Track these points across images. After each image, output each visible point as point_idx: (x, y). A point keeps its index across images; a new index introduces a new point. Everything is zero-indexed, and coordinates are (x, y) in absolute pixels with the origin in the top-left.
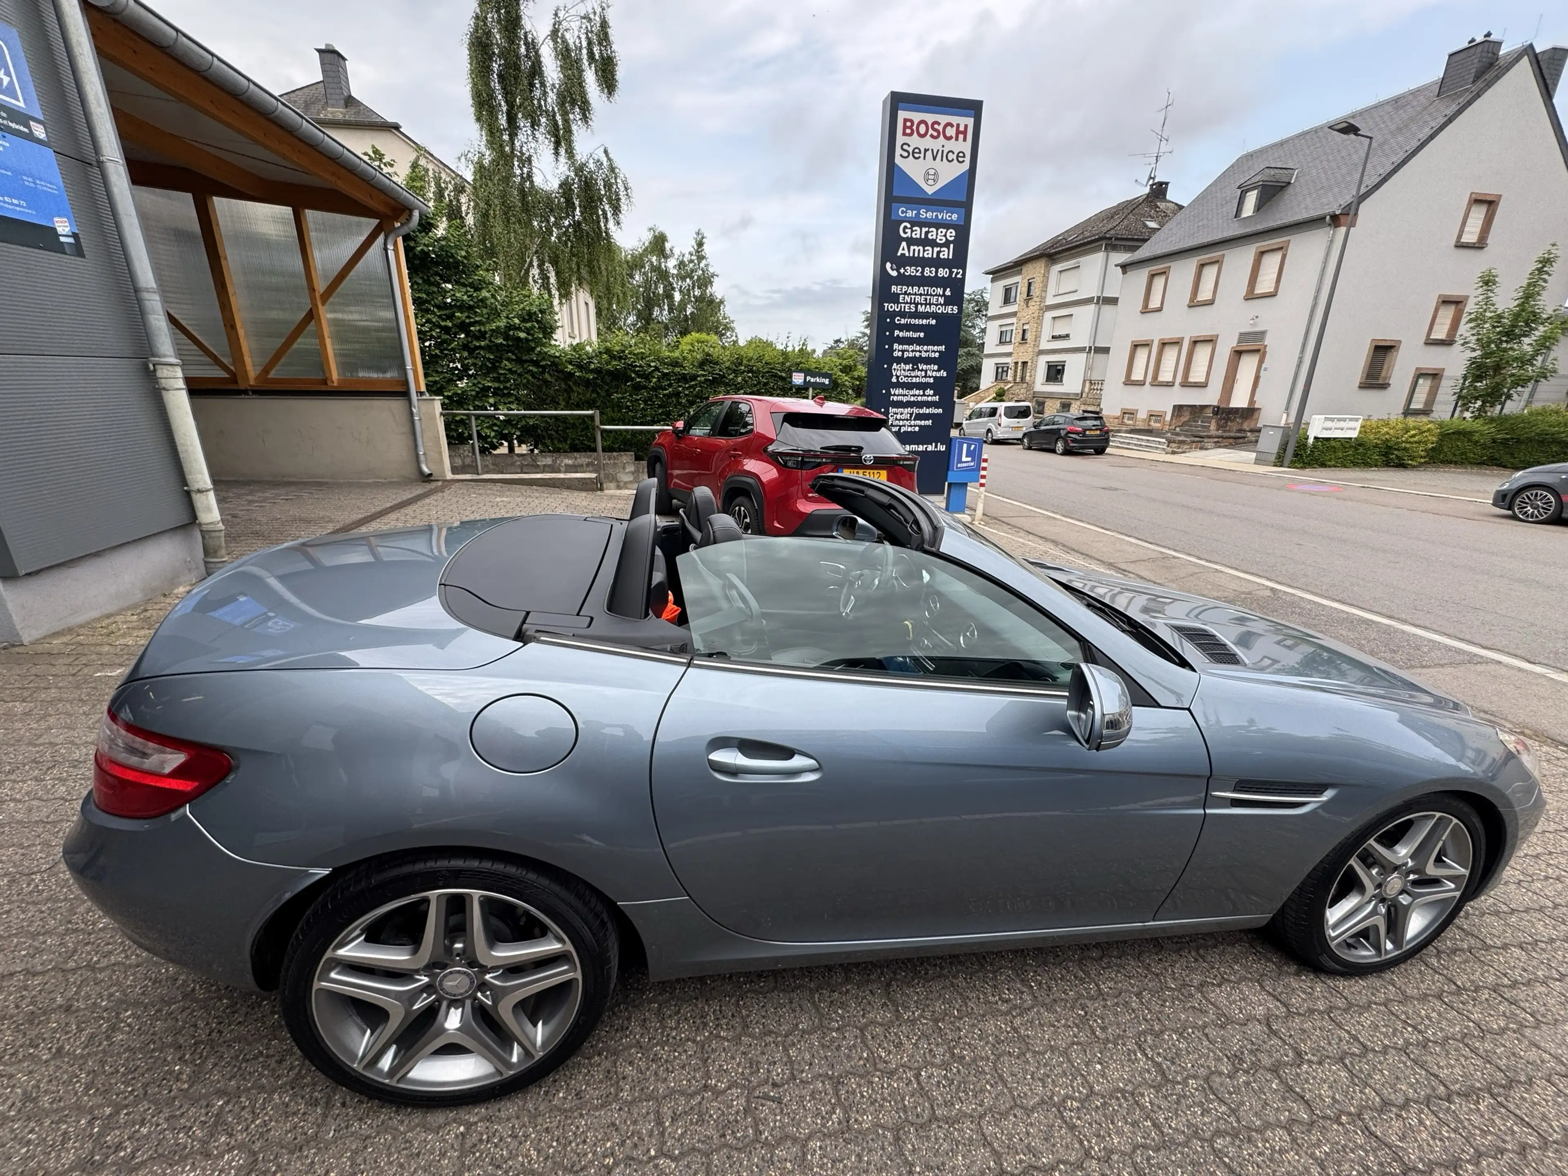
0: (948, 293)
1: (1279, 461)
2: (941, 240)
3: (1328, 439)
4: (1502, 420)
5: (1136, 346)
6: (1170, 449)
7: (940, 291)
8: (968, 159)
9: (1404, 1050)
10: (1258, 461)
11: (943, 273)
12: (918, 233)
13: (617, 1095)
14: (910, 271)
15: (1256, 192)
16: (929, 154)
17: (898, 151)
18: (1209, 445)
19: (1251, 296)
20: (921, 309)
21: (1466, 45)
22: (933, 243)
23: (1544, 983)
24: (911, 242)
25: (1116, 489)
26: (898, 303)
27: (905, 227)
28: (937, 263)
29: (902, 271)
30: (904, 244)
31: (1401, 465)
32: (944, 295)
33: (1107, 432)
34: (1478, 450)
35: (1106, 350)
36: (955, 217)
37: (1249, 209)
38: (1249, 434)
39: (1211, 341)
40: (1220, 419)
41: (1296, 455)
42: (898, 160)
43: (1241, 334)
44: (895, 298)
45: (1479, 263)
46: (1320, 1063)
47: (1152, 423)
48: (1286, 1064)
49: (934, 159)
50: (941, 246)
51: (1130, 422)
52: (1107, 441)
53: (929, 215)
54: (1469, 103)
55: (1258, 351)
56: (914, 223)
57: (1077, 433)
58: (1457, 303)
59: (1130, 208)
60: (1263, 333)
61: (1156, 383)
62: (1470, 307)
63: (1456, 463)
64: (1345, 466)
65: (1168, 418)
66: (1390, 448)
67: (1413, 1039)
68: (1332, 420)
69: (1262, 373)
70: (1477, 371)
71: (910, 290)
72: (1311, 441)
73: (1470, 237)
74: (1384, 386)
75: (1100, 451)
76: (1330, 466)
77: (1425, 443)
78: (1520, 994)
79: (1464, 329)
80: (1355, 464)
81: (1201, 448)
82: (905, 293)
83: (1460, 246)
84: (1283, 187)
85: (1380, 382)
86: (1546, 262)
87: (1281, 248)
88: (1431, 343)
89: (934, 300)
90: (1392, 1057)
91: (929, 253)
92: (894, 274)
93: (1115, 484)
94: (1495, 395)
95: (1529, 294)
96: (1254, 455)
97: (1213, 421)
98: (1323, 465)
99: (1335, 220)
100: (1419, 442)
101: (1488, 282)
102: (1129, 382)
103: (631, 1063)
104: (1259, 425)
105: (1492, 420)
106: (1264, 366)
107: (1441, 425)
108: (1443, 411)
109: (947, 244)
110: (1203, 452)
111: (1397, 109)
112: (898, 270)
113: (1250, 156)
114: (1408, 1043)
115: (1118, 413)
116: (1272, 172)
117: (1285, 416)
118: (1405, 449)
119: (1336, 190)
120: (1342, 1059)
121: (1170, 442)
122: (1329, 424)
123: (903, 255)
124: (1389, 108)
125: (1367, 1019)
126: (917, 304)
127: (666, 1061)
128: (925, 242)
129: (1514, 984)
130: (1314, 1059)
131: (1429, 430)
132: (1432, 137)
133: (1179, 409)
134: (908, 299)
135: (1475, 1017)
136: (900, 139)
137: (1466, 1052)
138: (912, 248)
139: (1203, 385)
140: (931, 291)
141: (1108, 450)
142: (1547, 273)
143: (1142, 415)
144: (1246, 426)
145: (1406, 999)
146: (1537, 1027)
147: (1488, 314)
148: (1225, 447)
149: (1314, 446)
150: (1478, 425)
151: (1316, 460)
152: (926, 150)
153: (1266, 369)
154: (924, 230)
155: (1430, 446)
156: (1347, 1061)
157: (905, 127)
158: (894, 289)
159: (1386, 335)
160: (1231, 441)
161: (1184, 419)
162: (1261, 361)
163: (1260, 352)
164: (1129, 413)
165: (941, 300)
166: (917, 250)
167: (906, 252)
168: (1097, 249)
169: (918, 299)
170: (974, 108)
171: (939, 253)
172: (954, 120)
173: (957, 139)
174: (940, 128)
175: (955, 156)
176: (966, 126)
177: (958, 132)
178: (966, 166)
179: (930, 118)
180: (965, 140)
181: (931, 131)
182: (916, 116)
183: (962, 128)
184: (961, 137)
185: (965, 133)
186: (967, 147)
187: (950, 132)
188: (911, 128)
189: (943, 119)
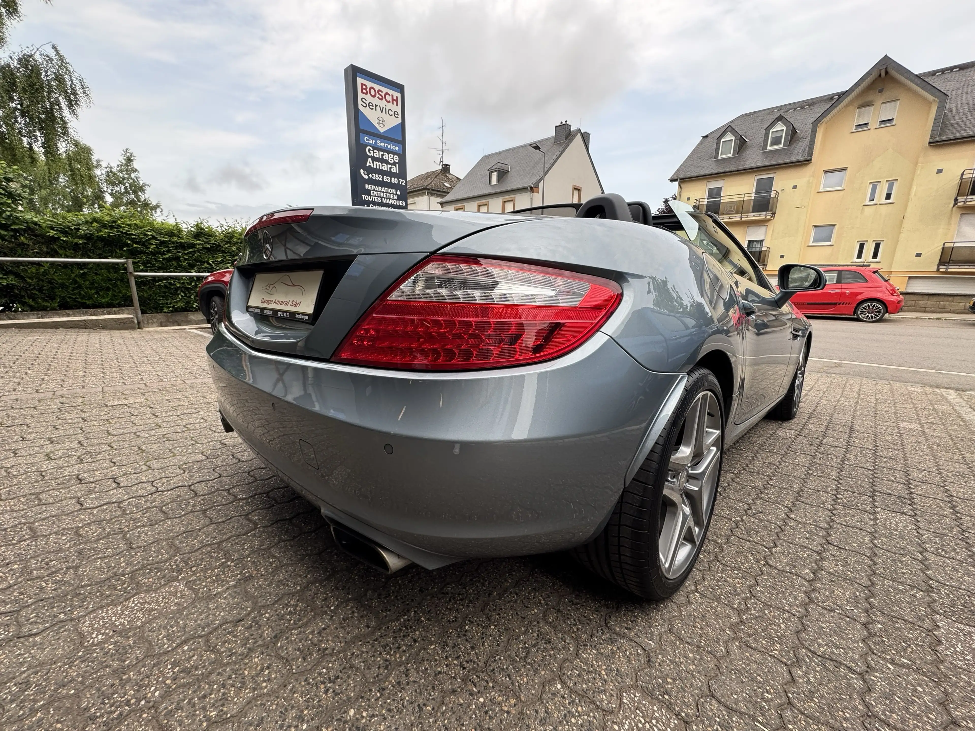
0: (398, 193)
2: (391, 161)
7: (394, 191)
8: (400, 116)
11: (394, 181)
12: (377, 154)
14: (376, 177)
15: (496, 173)
16: (378, 108)
17: (360, 102)
20: (384, 201)
21: (560, 124)
22: (387, 162)
24: (374, 159)
26: (371, 196)
27: (369, 150)
28: (390, 174)
29: (370, 176)
30: (370, 160)
32: (396, 194)
36: (397, 148)
37: (494, 181)
42: (360, 107)
44: (368, 193)
49: (382, 112)
50: (392, 164)
53: (382, 144)
54: (566, 148)
56: (375, 148)
71: (376, 189)
82: (374, 190)
84: (506, 173)
89: (391, 196)
91: (385, 167)
92: (366, 177)
99: (531, 189)
109: (394, 164)
112: (368, 175)
116: (501, 165)
123: (370, 166)
126: (382, 198)
128: (382, 161)
132: (557, 159)
134: (376, 194)
136: (360, 95)
138: (375, 163)
140: (389, 190)
152: (376, 106)
154: (381, 153)
157: (362, 89)
158: (367, 186)
165: (395, 197)
166: (377, 165)
167: (371, 164)
168: (424, 194)
169: (382, 194)
170: (400, 88)
171: (391, 168)
172: (391, 92)
173: (393, 103)
174: (383, 94)
175: (393, 113)
176: (397, 97)
177: (393, 100)
178: (399, 120)
179: (377, 87)
180: (397, 105)
181: (378, 95)
182: (369, 84)
183: (395, 98)
184: (395, 102)
185: (397, 101)
186: (399, 109)
187: (389, 98)
188: (366, 89)
189: (385, 90)
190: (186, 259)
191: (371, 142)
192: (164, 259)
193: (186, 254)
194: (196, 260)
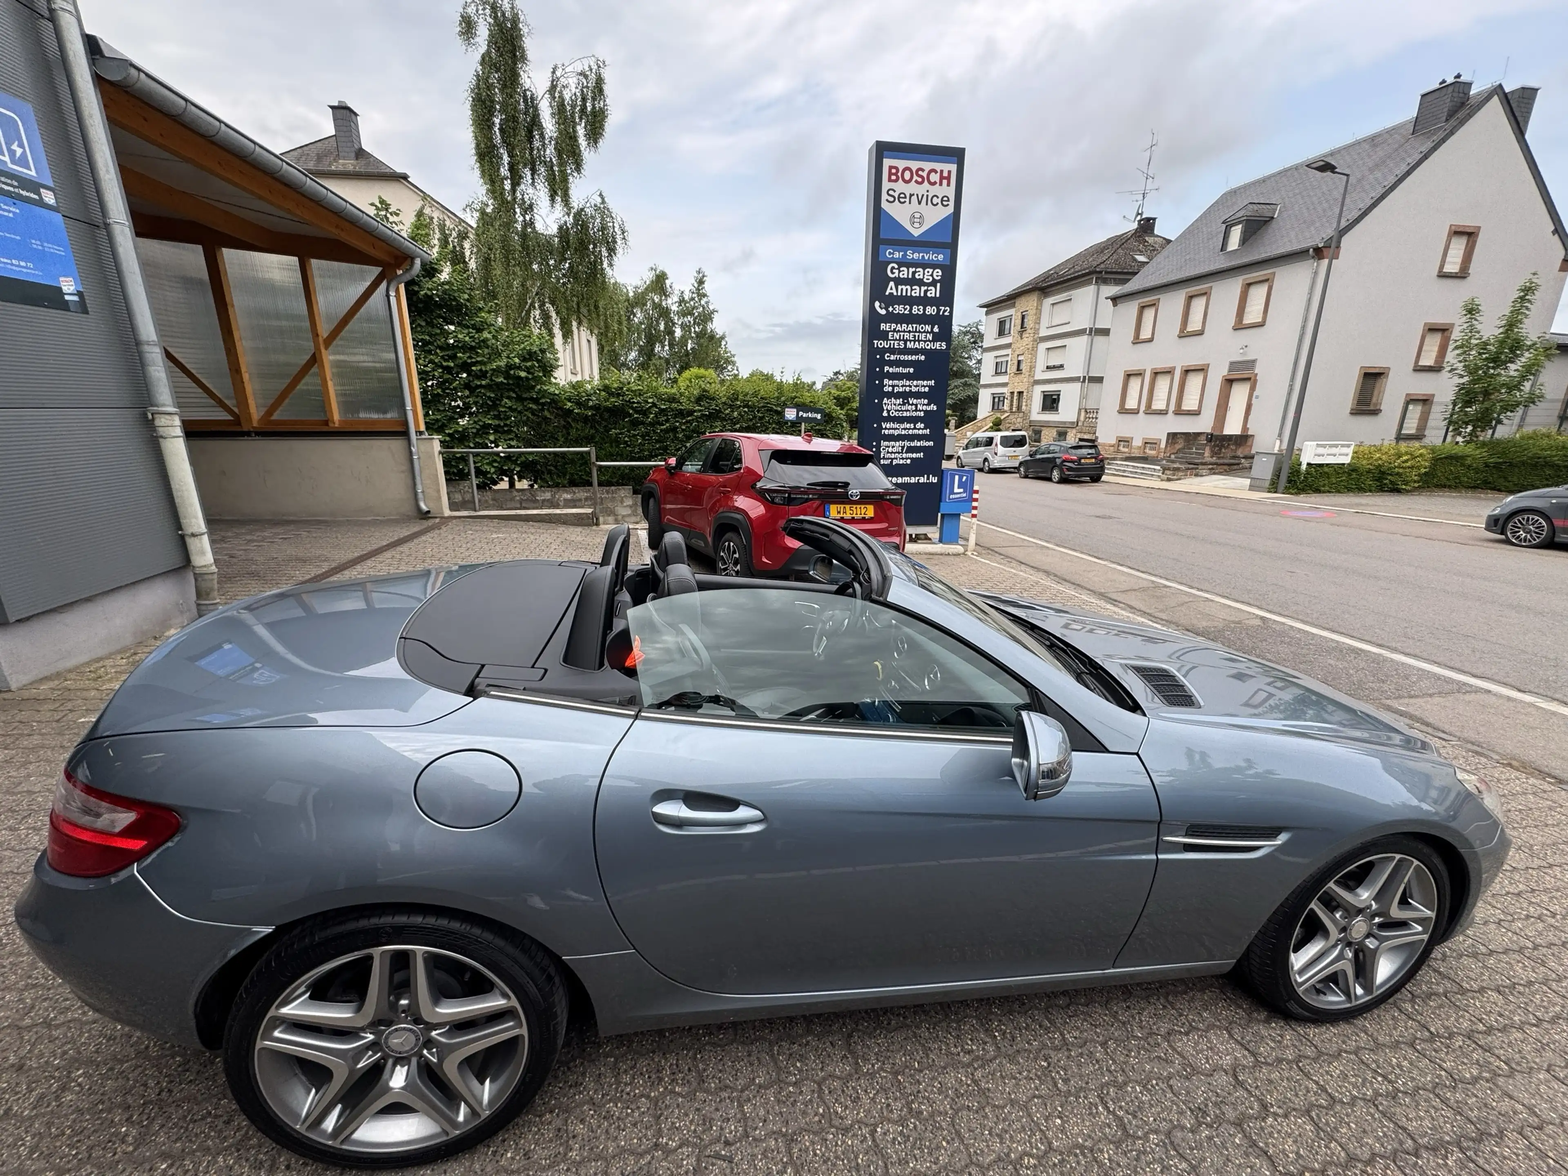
0: (936, 329)
1: (1274, 487)
2: (928, 279)
3: (1321, 465)
4: (1493, 445)
5: (1129, 376)
6: (1165, 477)
7: (928, 328)
8: (952, 203)
9: (1372, 1102)
10: (1252, 488)
11: (931, 310)
12: (905, 273)
13: (566, 1154)
14: (899, 309)
15: (1240, 226)
16: (914, 198)
17: (884, 196)
18: (1204, 472)
19: (1239, 326)
20: (910, 345)
21: (1438, 86)
22: (920, 283)
23: (1520, 1029)
24: (899, 281)
25: (1110, 518)
26: (888, 340)
27: (893, 268)
28: (924, 301)
29: (891, 309)
30: (892, 284)
31: (1395, 490)
32: (932, 332)
33: (1102, 460)
34: (1472, 474)
35: (1100, 380)
36: (941, 257)
37: (1234, 242)
38: (1243, 461)
39: (1202, 370)
40: (1215, 446)
41: (1289, 481)
42: (884, 205)
43: (1232, 363)
44: (884, 336)
45: (1462, 292)
46: (1286, 1116)
47: (1147, 451)
48: (1251, 1117)
49: (920, 203)
50: (928, 285)
51: (1126, 450)
52: (1102, 469)
53: (916, 256)
54: (1443, 141)
55: (1249, 379)
56: (901, 264)
57: (1072, 461)
58: (1443, 330)
59: (1118, 243)
60: (1254, 362)
61: (1150, 411)
62: (1456, 334)
63: (1450, 487)
64: (1339, 492)
65: (1163, 445)
66: (1383, 473)
67: (1384, 1088)
68: (1324, 446)
69: (1254, 401)
70: (1466, 396)
71: (899, 327)
72: (1304, 467)
73: (1452, 266)
74: (1375, 412)
75: (1096, 479)
76: (1324, 492)
77: (1418, 468)
78: (1495, 1040)
79: (1451, 356)
80: (1349, 490)
81: (1197, 475)
82: (894, 331)
83: (1443, 276)
84: (1266, 222)
85: (1372, 408)
86: (1528, 290)
87: (1267, 280)
88: (1419, 369)
89: (922, 337)
90: (1361, 1109)
91: (917, 292)
92: (883, 312)
93: (1107, 512)
94: (1485, 420)
95: (1512, 324)
96: (1248, 482)
97: (1208, 449)
98: (1318, 491)
99: (1318, 253)
100: (1412, 467)
101: (1472, 310)
102: (1123, 411)
103: (582, 1121)
104: (1253, 452)
105: (1484, 444)
106: (1255, 394)
107: (1433, 450)
108: (1435, 435)
109: (934, 283)
110: (1199, 479)
111: (1375, 146)
112: (886, 309)
113: (1234, 192)
114: (1377, 1094)
115: (1113, 441)
116: (1255, 207)
117: (1278, 442)
118: (1398, 474)
119: (1318, 224)
120: (1308, 1112)
121: (1164, 469)
122: (1321, 450)
123: (891, 294)
124: (1366, 146)
125: (1336, 1068)
126: (906, 341)
127: (619, 1118)
128: (913, 282)
129: (1489, 1031)
130: (1280, 1111)
131: (1421, 455)
132: (1408, 173)
133: (1173, 437)
134: (897, 336)
135: (1447, 1065)
136: (886, 185)
137: (1437, 1102)
138: (900, 287)
139: (1197, 413)
140: (919, 328)
141: (1104, 478)
142: (1529, 301)
143: (1137, 443)
144: (1240, 453)
145: (1378, 1046)
146: (1511, 1076)
147: (1474, 342)
148: (1220, 473)
149: (1308, 472)
150: (1470, 450)
151: (1311, 486)
152: (911, 195)
153: (1257, 397)
154: (911, 270)
155: (1423, 470)
156: (1313, 1114)
157: (890, 174)
158: (883, 326)
159: (1375, 362)
160: (1226, 467)
161: (1178, 447)
162: (1253, 389)
163: (1251, 380)
164: (1125, 441)
165: (930, 337)
166: (904, 289)
167: (894, 291)
168: (1088, 283)
169: (907, 336)
170: (957, 155)
171: (926, 291)
172: (938, 166)
173: (941, 184)
174: (925, 174)
175: (939, 201)
176: (949, 172)
177: (942, 178)
178: (951, 209)
179: (914, 165)
180: (948, 185)
181: (915, 178)
182: (901, 164)
183: (945, 174)
184: (945, 182)
185: (948, 178)
186: (951, 192)
187: (935, 177)
188: (896, 174)
189: (927, 166)
190: (683, 430)
191: (897, 255)
192: (661, 430)
193: (684, 424)
194: (693, 431)
